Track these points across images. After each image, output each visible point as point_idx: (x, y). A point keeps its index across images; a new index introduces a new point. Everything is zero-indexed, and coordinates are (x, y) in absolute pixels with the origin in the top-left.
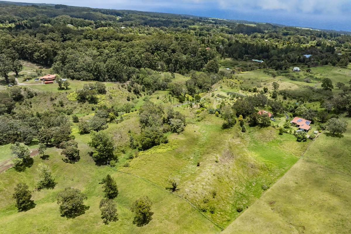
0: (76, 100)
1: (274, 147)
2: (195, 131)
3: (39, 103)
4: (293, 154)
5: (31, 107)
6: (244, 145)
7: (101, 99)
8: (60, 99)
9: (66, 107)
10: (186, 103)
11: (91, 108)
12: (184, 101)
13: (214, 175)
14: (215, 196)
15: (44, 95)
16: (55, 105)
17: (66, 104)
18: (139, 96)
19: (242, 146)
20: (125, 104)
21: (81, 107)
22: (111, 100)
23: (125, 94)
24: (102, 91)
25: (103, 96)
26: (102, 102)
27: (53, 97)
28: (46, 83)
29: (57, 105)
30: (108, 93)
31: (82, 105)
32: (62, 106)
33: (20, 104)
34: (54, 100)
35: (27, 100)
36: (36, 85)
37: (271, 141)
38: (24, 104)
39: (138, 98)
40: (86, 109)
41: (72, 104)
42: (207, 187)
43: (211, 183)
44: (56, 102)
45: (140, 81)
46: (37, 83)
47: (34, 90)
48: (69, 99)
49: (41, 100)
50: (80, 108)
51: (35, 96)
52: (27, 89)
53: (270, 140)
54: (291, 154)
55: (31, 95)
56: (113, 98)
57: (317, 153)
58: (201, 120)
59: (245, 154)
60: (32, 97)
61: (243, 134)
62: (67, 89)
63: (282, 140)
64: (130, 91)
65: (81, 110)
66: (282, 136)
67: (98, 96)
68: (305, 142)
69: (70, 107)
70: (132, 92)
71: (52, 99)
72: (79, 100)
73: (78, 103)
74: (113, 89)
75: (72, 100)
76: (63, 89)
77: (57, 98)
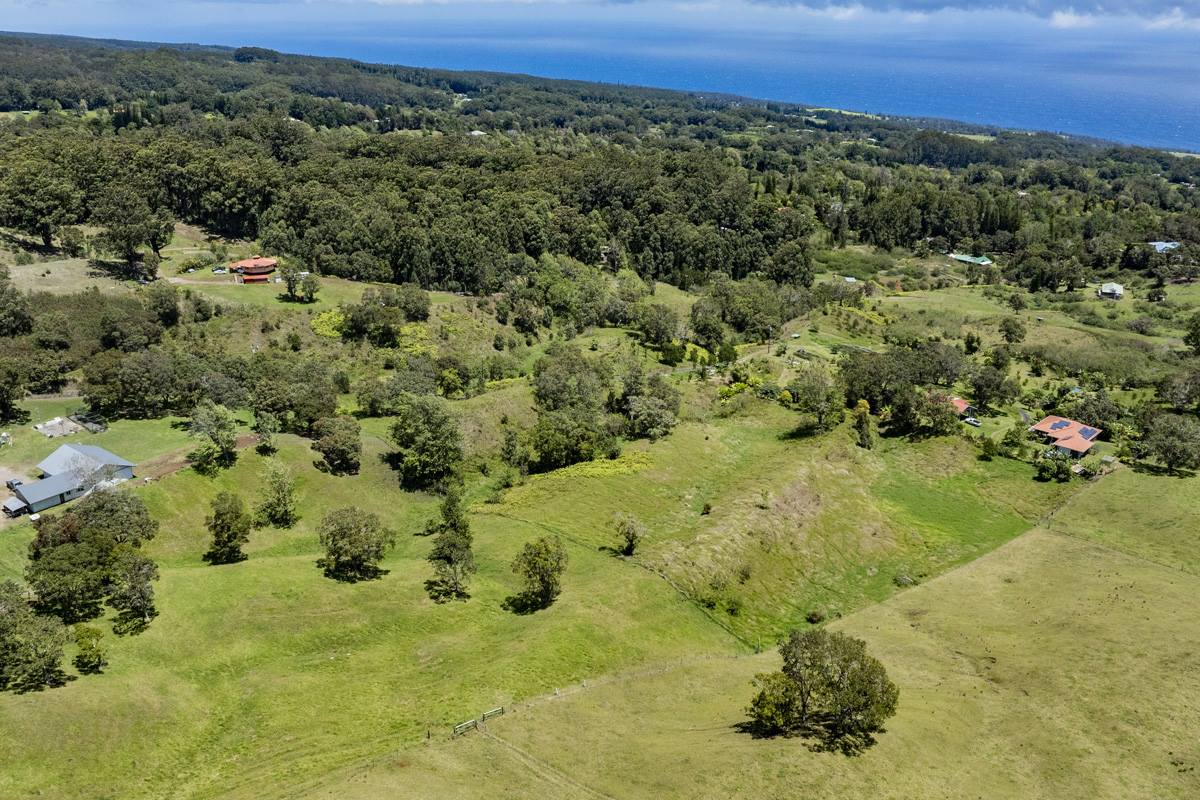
0: (338, 334)
1: (959, 491)
2: (707, 439)
3: (228, 338)
4: (1016, 514)
6: (860, 481)
7: (414, 337)
8: (290, 328)
9: (307, 352)
10: (685, 367)
11: (382, 363)
12: (681, 361)
13: (750, 534)
14: (746, 581)
15: (242, 315)
16: (274, 344)
17: (309, 345)
18: (534, 340)
19: (852, 481)
20: (488, 358)
21: (353, 356)
22: (444, 343)
23: (490, 330)
24: (418, 315)
25: (421, 329)
26: (418, 346)
27: (272, 323)
28: (247, 282)
29: (281, 345)
30: (436, 321)
31: (357, 351)
32: (295, 348)
33: (174, 336)
34: (272, 329)
35: (193, 326)
36: (219, 286)
37: (952, 475)
38: (185, 338)
39: (529, 344)
40: (366, 362)
41: (325, 345)
42: (726, 558)
43: (739, 550)
44: (280, 336)
45: (539, 295)
46: (221, 280)
47: (212, 299)
48: (319, 331)
49: (233, 330)
50: (351, 361)
51: (214, 317)
52: (192, 297)
53: (948, 473)
54: (1011, 514)
55: (203, 313)
56: (452, 336)
57: (1097, 514)
58: (732, 413)
59: (859, 501)
60: (206, 318)
61: (861, 451)
62: (312, 300)
63: (988, 475)
64: (503, 322)
65: (353, 365)
66: (990, 464)
67: (407, 329)
68: (1062, 484)
69: (320, 353)
70: (511, 326)
71: (266, 329)
72: (346, 336)
73: (345, 343)
74: (453, 311)
75: (328, 334)
76: (301, 300)
77: (281, 325)
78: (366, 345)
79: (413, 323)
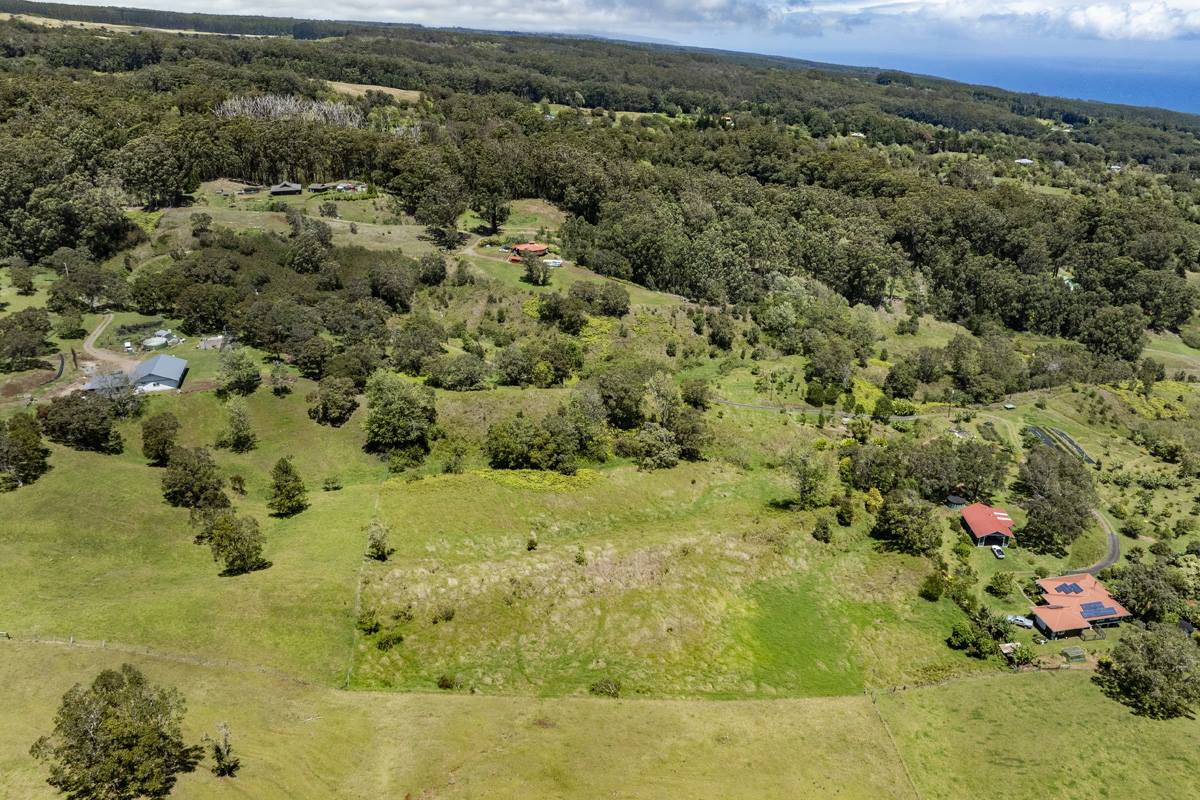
0: (538, 315)
5: (446, 307)
7: (596, 329)
8: (508, 304)
9: (506, 325)
12: (834, 403)
15: (485, 285)
16: (488, 314)
17: (512, 320)
19: (740, 569)
21: (538, 334)
22: (620, 339)
23: (676, 336)
24: (617, 311)
27: (497, 296)
28: (513, 261)
29: (492, 316)
30: (628, 321)
31: (544, 332)
32: (501, 321)
33: (431, 294)
34: (495, 302)
35: (449, 289)
36: (489, 260)
38: (438, 297)
39: (712, 356)
41: (523, 322)
44: (496, 309)
46: (498, 257)
49: (472, 296)
50: (535, 338)
55: (463, 280)
56: (632, 335)
57: (956, 711)
60: (462, 284)
62: (544, 284)
63: (907, 615)
67: (594, 321)
68: (972, 660)
69: (517, 326)
70: (705, 336)
71: (491, 300)
72: (544, 318)
73: (539, 323)
74: (653, 313)
75: (530, 313)
76: (536, 283)
77: (504, 300)
78: (554, 329)
79: (605, 318)
